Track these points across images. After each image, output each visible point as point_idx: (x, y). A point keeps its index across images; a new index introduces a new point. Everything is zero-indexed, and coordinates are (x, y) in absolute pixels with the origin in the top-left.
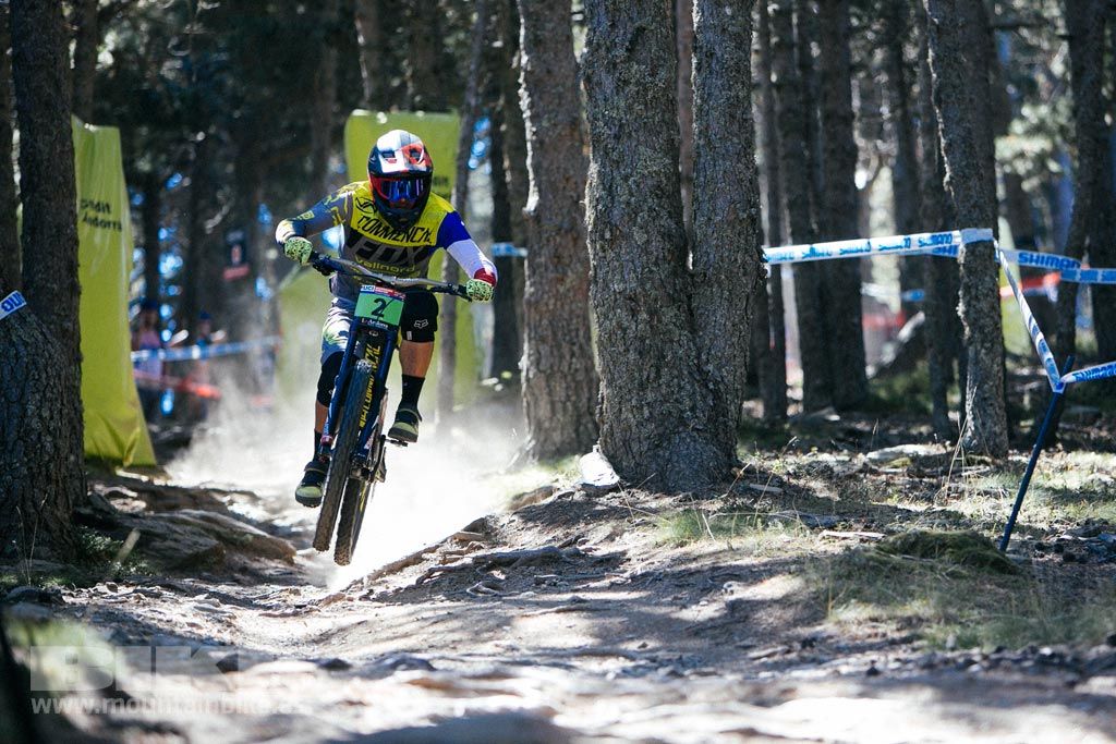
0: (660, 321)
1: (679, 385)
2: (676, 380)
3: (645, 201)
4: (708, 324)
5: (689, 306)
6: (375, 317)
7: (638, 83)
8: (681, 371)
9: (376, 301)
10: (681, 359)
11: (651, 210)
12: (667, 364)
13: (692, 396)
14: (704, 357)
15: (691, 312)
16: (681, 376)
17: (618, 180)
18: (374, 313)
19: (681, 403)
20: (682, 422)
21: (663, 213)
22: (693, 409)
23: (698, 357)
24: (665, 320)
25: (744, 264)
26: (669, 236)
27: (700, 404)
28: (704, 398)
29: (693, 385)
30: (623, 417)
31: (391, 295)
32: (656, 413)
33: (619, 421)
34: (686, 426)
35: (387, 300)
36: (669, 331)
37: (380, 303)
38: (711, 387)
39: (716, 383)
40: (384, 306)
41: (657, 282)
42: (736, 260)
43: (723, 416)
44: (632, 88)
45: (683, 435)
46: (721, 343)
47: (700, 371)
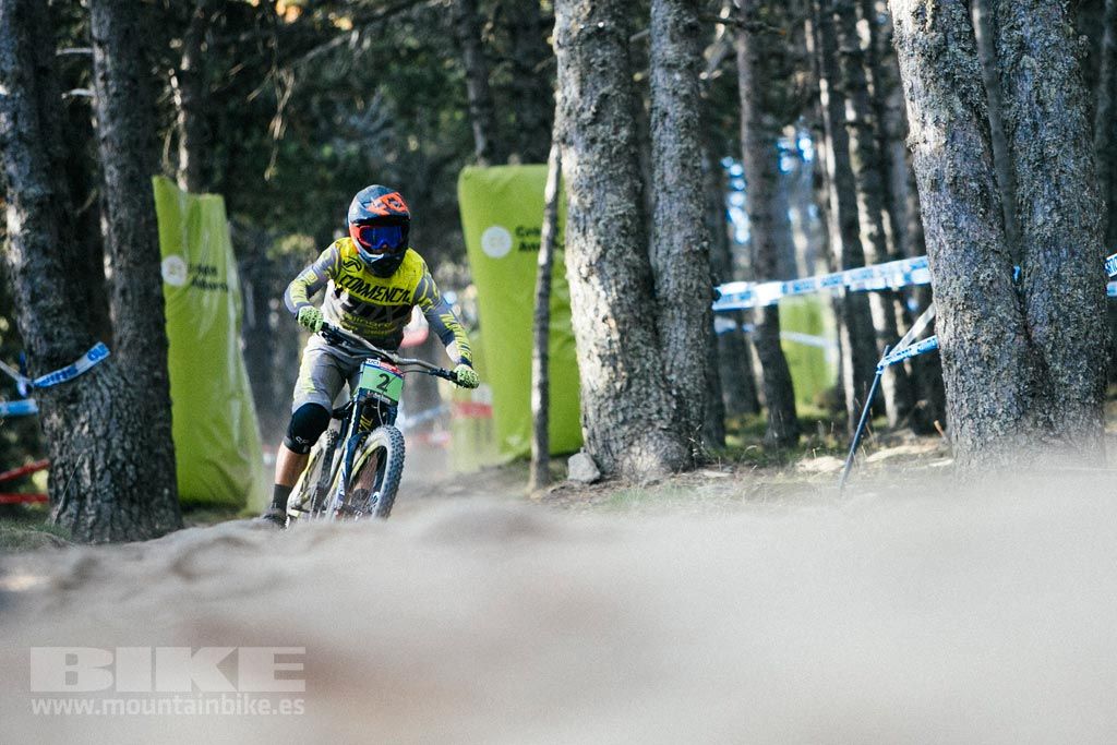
0: (629, 340)
1: (647, 393)
2: (644, 389)
3: (613, 240)
4: (670, 340)
5: (654, 325)
6: (381, 391)
7: (603, 141)
8: (648, 382)
9: (381, 376)
10: (648, 371)
11: (618, 247)
12: (636, 376)
13: (658, 401)
14: (668, 369)
15: (656, 331)
16: (647, 385)
17: (590, 224)
18: (379, 387)
19: (649, 407)
20: (650, 422)
21: (629, 249)
22: (659, 412)
23: (663, 368)
24: (633, 339)
25: (699, 288)
26: (634, 268)
27: (665, 408)
28: (668, 402)
29: (659, 392)
30: (602, 421)
31: (394, 372)
32: (629, 417)
33: (599, 426)
34: (654, 426)
35: (391, 376)
36: (637, 348)
37: (384, 379)
38: (674, 392)
39: (678, 389)
40: (387, 381)
41: (625, 308)
42: (691, 286)
43: (686, 417)
44: (599, 146)
45: (650, 434)
46: (681, 356)
47: (665, 380)
